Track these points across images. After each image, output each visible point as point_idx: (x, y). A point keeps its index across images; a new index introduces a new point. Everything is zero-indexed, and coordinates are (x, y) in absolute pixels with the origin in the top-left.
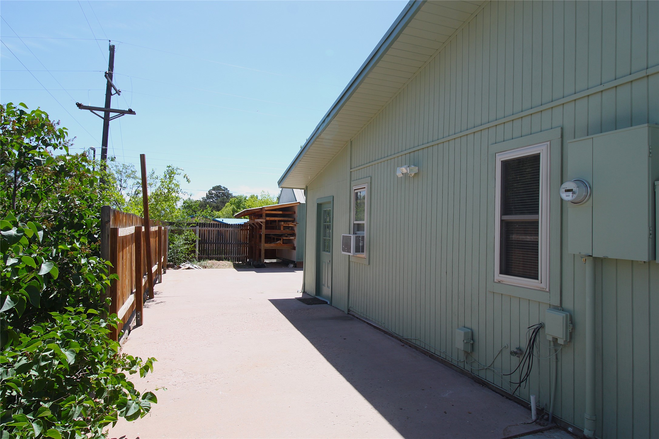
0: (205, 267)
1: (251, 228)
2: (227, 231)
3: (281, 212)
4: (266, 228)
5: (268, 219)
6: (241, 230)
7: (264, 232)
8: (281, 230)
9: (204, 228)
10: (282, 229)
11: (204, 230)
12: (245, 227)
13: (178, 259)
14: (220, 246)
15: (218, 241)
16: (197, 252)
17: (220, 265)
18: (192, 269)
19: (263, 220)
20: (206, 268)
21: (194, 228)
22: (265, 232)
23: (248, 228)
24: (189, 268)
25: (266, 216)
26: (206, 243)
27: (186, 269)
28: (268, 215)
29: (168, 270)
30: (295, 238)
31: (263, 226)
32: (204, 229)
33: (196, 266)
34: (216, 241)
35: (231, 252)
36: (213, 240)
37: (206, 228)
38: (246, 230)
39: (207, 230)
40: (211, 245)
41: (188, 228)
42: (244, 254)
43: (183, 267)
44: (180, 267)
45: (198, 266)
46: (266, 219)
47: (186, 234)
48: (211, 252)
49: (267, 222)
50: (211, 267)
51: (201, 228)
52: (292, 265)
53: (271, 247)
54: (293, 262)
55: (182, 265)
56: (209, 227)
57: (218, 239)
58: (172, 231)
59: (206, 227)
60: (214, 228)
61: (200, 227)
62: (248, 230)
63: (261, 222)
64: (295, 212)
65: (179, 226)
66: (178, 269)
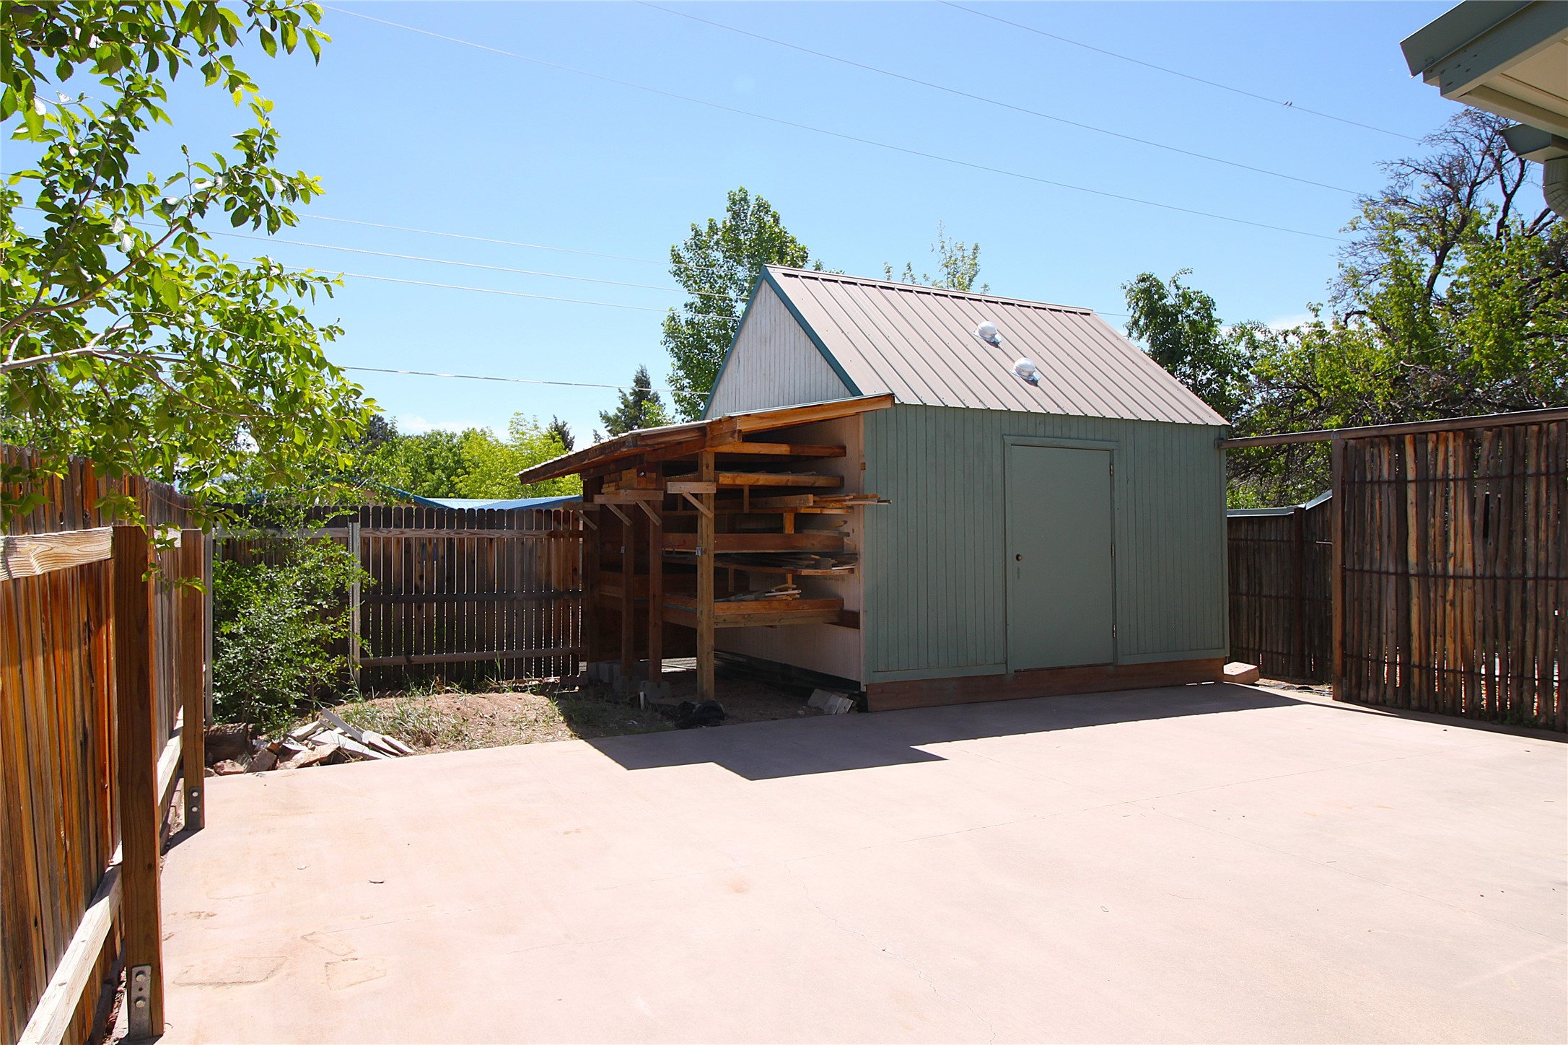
0: (424, 740)
1: (595, 527)
2: (491, 540)
3: (782, 449)
4: (725, 525)
5: (727, 479)
6: (550, 535)
7: (712, 547)
8: (787, 531)
9: (385, 530)
10: (789, 528)
11: (387, 542)
12: (566, 521)
13: (270, 697)
14: (461, 608)
15: (451, 589)
16: (357, 642)
17: (496, 721)
18: (355, 756)
19: (707, 488)
20: (428, 743)
21: (339, 532)
22: (715, 549)
23: (581, 528)
24: (338, 757)
25: (715, 469)
26: (398, 600)
27: (324, 762)
28: (727, 463)
29: (216, 778)
30: (852, 571)
31: (707, 513)
32: (383, 533)
33: (376, 739)
34: (440, 590)
35: (510, 636)
36: (430, 584)
37: (394, 532)
38: (571, 535)
39: (399, 541)
40: (419, 608)
41: (314, 530)
42: (566, 643)
43: (305, 754)
44: (286, 754)
45: (388, 738)
46: (716, 480)
47: (308, 565)
48: (419, 641)
49: (723, 494)
50: (458, 738)
51: (370, 533)
52: (842, 703)
53: (743, 616)
54: (846, 686)
55: (301, 739)
56: (409, 526)
57: (450, 579)
58: (231, 550)
59: (396, 526)
60: (431, 530)
61: (365, 525)
62: (580, 534)
63: (695, 495)
64: (844, 448)
65: (270, 524)
66: (273, 768)
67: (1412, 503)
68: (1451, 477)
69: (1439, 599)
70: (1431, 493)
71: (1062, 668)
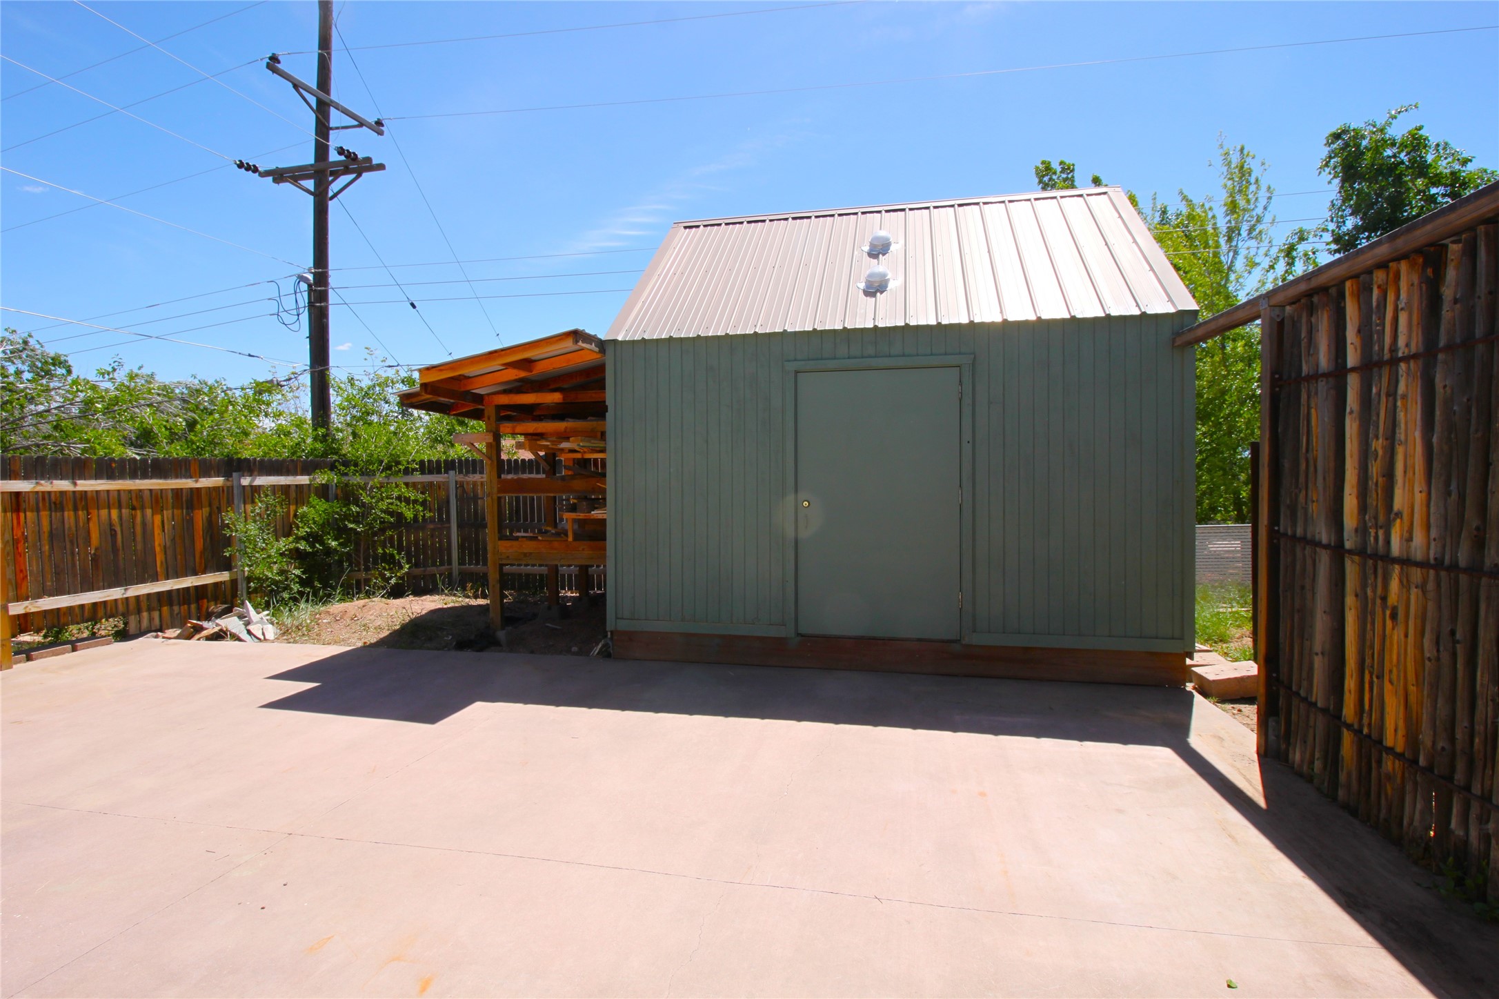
7: (495, 490)
53: (525, 555)
67: (1351, 412)
68: (1400, 355)
69: (1378, 601)
70: (1374, 390)
71: (875, 639)
